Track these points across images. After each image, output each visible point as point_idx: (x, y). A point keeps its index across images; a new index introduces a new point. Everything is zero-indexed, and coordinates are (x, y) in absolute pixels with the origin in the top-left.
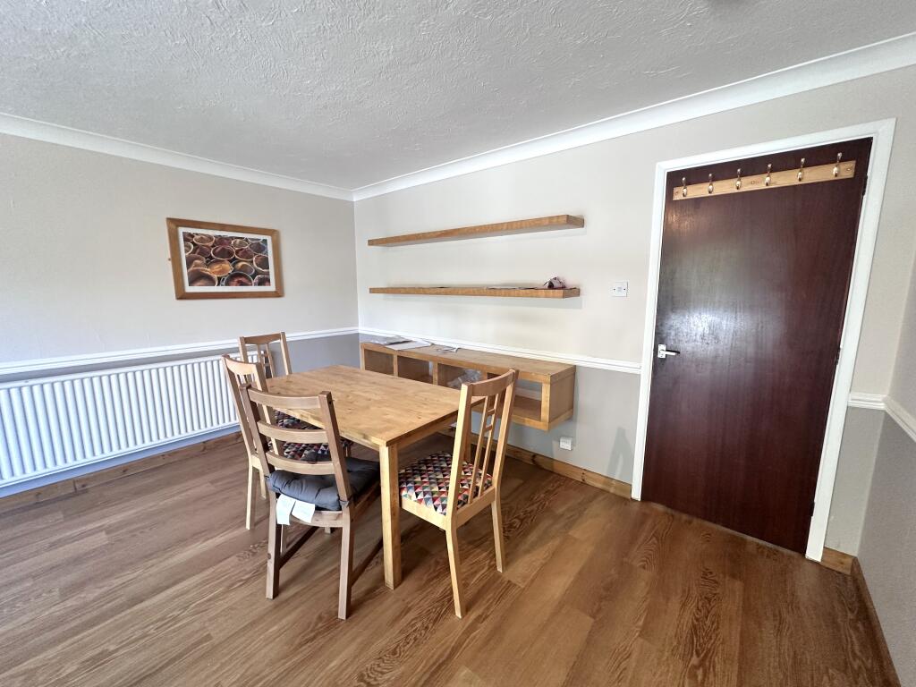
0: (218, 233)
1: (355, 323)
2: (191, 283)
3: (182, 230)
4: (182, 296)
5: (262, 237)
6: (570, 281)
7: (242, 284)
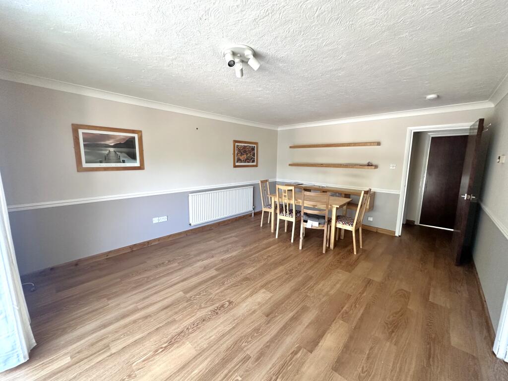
0: (244, 145)
1: (275, 178)
2: (237, 162)
3: (236, 144)
4: (235, 166)
5: (254, 145)
6: (374, 163)
7: (248, 162)
